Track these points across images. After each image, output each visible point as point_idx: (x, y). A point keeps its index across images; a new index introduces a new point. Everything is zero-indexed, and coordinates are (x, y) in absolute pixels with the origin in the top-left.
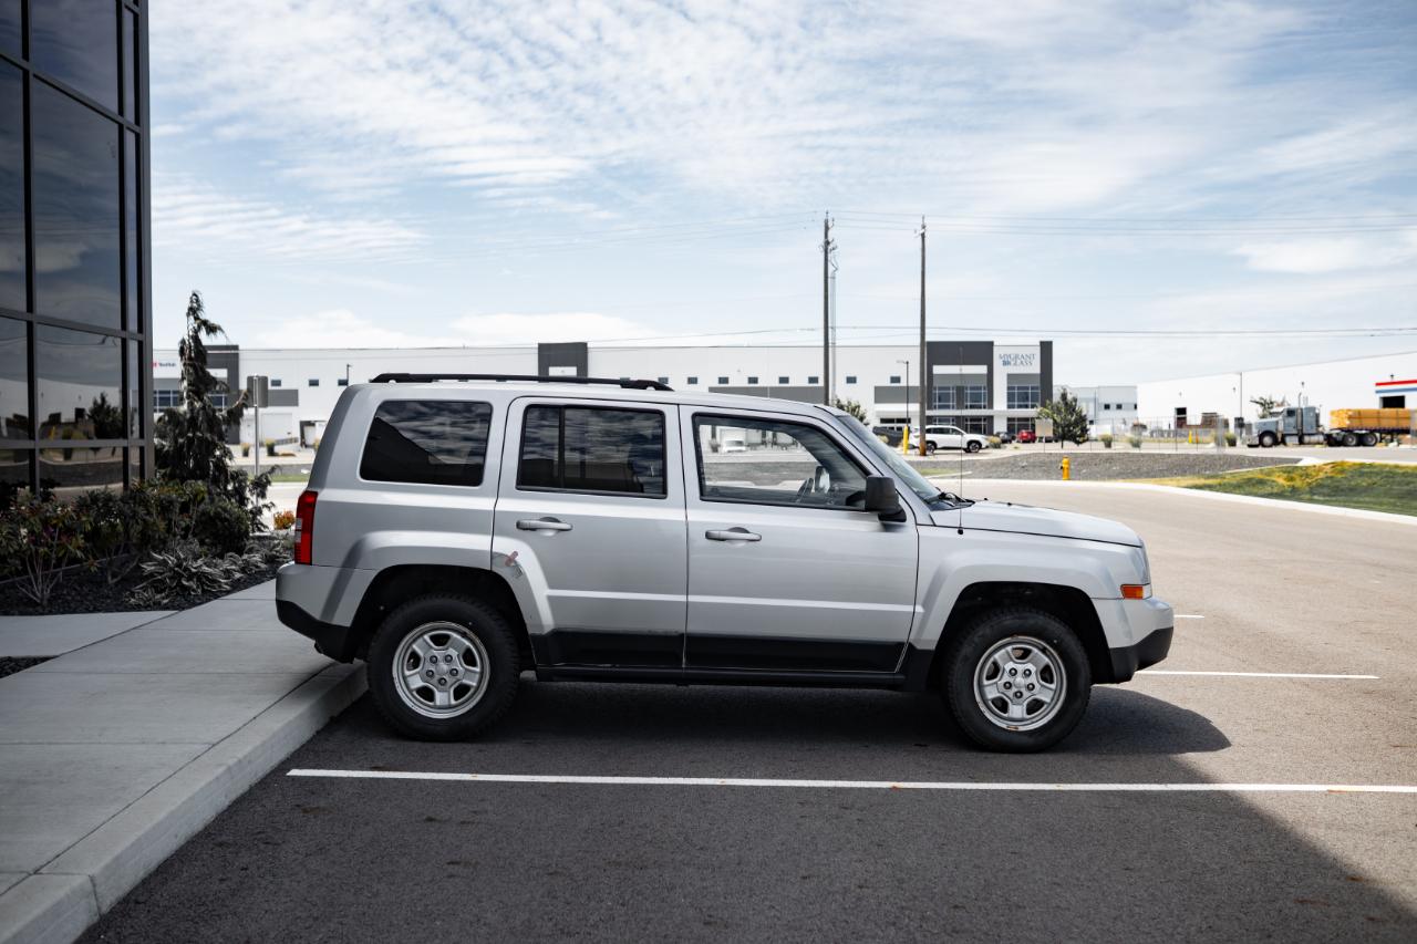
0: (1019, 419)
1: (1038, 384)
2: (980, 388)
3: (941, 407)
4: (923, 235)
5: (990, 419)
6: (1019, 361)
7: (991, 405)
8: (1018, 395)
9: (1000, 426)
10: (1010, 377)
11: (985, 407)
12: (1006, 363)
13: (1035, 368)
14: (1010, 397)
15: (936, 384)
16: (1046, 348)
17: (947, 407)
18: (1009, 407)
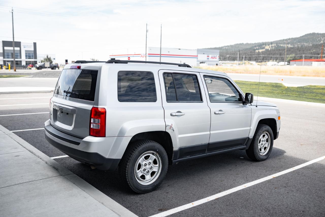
0: (29, 62)
1: (33, 53)
2: (18, 53)
3: (7, 58)
4: (12, 13)
5: (21, 61)
6: (28, 47)
7: (21, 58)
8: (28, 56)
9: (24, 64)
10: (26, 51)
11: (19, 58)
12: (25, 47)
13: (32, 49)
14: (26, 56)
15: (5, 52)
16: (35, 44)
17: (9, 58)
18: (26, 58)
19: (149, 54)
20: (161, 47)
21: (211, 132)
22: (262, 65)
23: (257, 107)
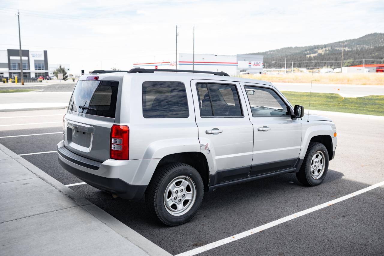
0: (39, 73)
1: (43, 63)
2: (25, 64)
3: (14, 69)
4: (18, 16)
5: (29, 73)
6: (37, 56)
7: (29, 69)
8: (38, 67)
9: (33, 76)
10: (35, 61)
11: (27, 69)
12: (33, 56)
13: (43, 58)
14: (36, 67)
15: (11, 62)
16: (45, 52)
18: (36, 69)
19: (180, 62)
20: (195, 53)
21: (255, 153)
22: (315, 72)
23: (308, 121)
